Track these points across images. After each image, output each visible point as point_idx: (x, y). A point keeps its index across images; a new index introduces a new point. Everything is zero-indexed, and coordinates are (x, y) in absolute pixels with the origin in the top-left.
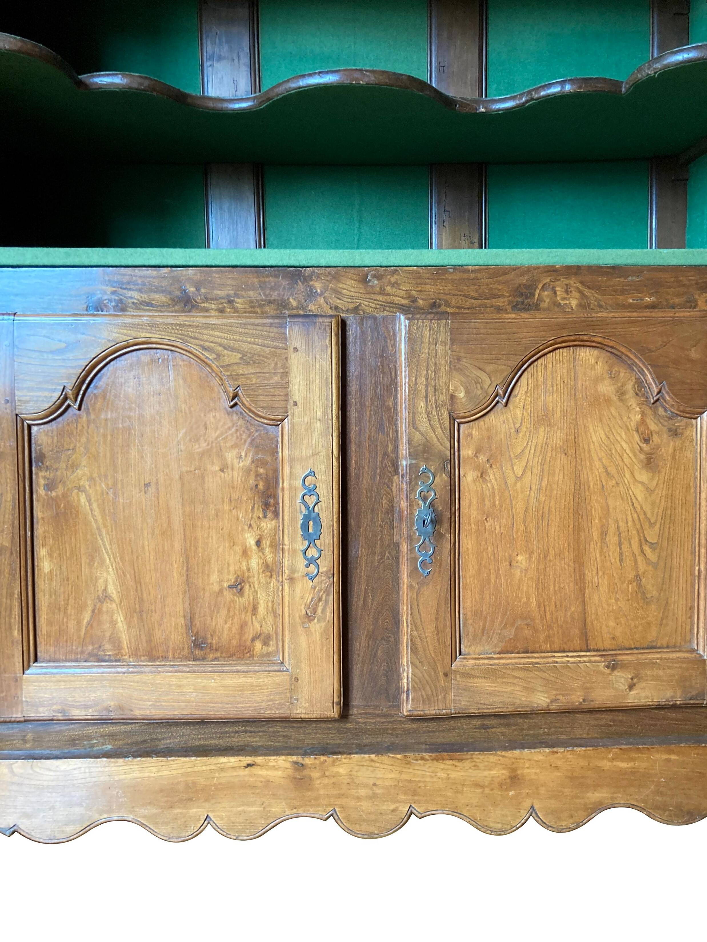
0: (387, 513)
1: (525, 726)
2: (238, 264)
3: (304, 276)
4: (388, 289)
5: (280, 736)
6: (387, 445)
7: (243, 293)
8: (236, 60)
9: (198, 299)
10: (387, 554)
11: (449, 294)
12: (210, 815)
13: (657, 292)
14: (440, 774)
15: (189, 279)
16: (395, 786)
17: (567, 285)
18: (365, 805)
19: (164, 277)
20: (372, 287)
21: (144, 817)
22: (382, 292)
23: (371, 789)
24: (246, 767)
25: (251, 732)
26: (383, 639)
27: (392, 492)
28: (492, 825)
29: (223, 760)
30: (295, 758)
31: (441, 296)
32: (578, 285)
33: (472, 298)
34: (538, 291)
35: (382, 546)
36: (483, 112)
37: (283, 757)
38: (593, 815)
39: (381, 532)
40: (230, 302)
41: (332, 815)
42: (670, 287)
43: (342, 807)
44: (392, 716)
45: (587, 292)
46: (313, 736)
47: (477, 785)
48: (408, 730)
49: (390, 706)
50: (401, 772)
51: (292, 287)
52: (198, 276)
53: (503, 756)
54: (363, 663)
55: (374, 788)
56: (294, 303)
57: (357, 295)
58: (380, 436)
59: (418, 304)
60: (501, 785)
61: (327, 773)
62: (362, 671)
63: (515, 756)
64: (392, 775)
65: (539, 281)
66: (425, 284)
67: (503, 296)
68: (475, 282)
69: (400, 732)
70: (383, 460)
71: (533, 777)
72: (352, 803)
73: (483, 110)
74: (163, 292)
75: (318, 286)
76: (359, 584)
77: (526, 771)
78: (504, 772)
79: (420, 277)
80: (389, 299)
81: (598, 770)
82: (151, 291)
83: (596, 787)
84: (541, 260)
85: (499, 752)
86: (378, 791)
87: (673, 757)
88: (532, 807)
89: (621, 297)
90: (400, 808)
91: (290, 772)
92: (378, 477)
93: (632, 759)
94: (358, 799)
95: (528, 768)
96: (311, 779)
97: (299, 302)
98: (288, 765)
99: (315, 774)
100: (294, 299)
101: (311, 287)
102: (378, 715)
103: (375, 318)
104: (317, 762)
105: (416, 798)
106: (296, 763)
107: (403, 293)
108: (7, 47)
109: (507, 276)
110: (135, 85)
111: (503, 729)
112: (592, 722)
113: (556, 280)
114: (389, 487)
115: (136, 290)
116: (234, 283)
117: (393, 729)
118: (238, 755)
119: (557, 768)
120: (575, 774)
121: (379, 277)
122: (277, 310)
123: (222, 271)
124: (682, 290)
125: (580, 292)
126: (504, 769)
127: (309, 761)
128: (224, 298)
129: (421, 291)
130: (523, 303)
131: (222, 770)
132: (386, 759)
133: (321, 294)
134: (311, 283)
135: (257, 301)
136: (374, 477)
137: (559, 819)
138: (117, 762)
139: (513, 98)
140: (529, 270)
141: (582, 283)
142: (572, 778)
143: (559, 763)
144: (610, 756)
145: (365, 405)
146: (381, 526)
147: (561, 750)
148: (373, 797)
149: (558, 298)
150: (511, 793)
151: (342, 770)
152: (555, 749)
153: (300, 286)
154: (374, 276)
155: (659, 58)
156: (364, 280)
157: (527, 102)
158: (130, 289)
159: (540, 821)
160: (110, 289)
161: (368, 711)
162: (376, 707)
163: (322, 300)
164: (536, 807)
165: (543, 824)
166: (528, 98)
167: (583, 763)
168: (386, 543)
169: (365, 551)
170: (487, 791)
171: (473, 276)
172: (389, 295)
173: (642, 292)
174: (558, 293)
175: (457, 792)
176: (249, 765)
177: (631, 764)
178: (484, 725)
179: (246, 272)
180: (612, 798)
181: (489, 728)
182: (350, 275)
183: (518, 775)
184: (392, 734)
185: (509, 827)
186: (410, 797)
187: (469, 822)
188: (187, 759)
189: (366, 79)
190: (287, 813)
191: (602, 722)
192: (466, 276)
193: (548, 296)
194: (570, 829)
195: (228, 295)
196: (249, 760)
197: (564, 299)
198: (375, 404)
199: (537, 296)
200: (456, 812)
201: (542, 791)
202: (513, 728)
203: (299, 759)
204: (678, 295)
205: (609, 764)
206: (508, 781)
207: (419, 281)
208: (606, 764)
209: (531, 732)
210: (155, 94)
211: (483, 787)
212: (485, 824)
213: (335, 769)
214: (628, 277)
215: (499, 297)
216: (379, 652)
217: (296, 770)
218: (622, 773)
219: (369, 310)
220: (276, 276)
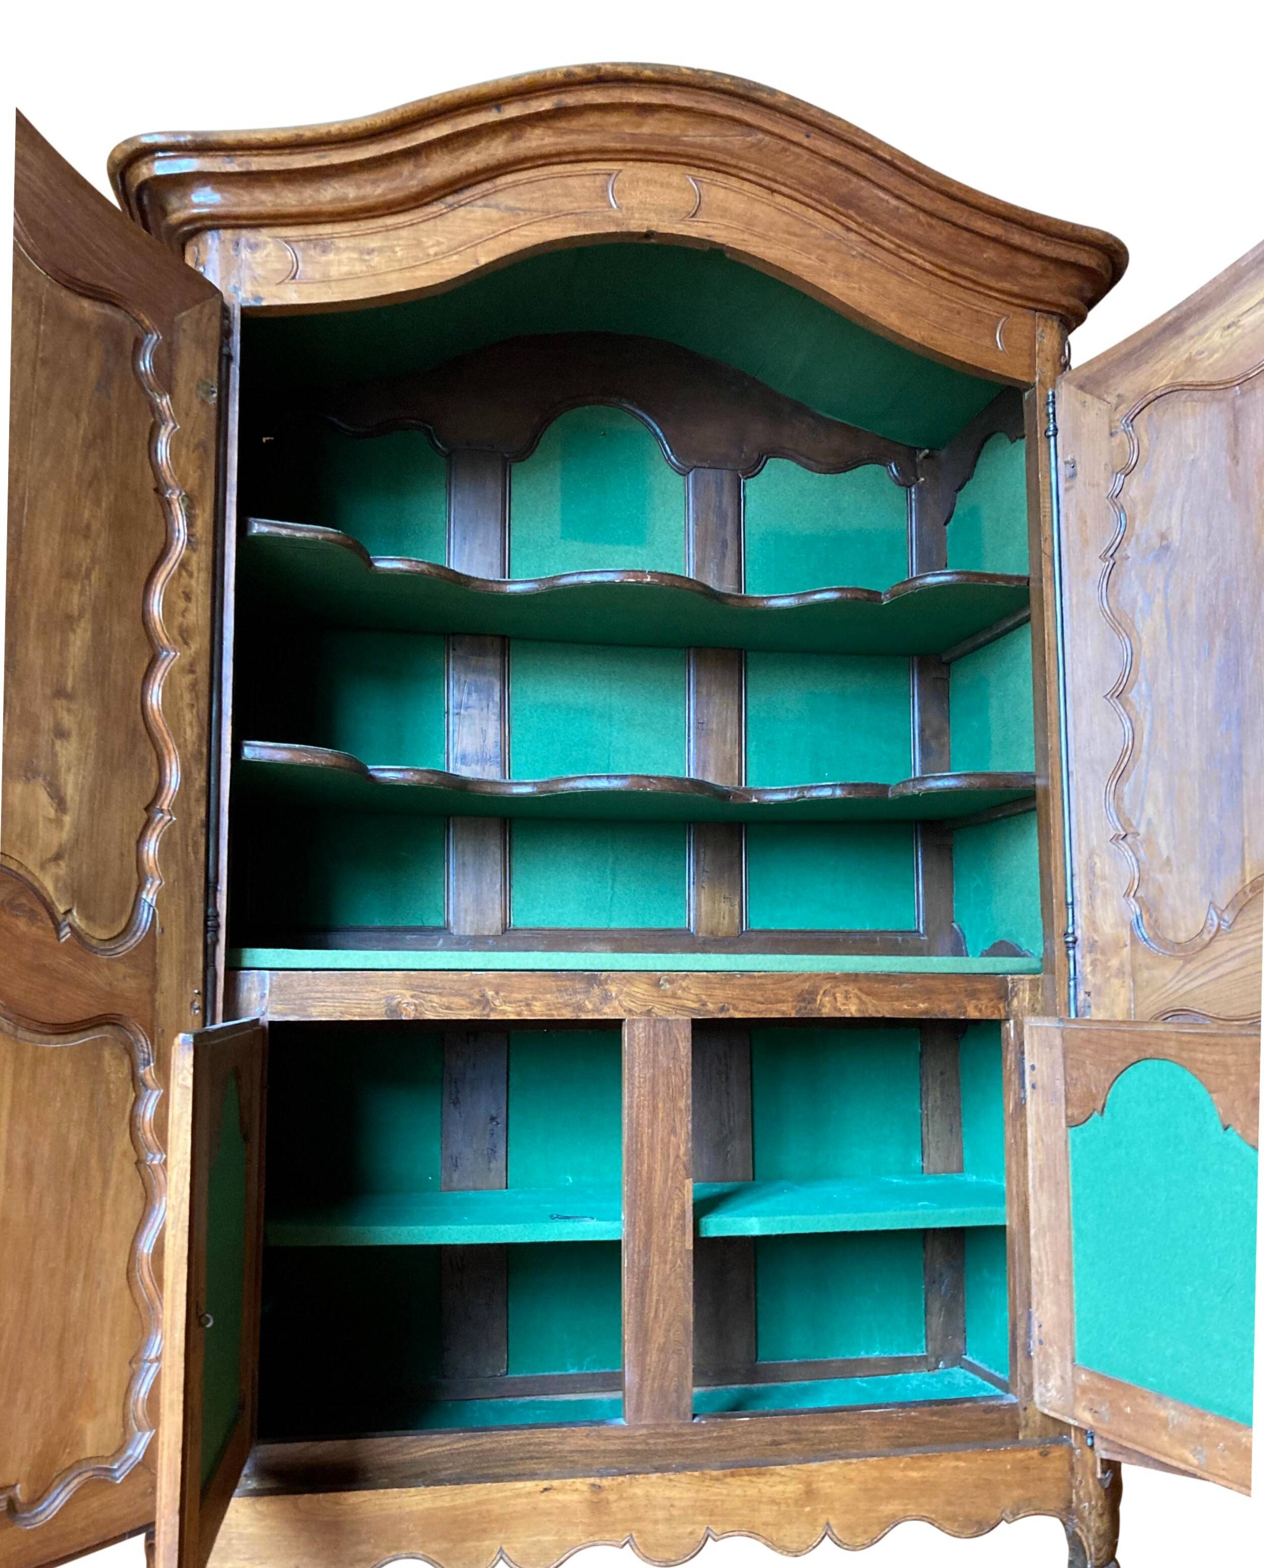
0: (678, 1218)
1: (816, 1441)
2: (536, 967)
3: (600, 980)
4: (680, 992)
5: (567, 1461)
6: (679, 1147)
7: (541, 996)
8: (485, 710)
9: (497, 1003)
10: (679, 1262)
11: (737, 999)
12: (504, 1547)
13: (930, 999)
14: (739, 1492)
15: (488, 984)
16: (693, 1506)
17: (846, 991)
18: (662, 1528)
19: (465, 981)
20: (664, 991)
21: (435, 1553)
22: (674, 996)
23: (669, 1510)
24: (542, 1492)
25: (537, 1458)
26: (674, 1352)
27: (684, 1195)
28: (788, 1545)
29: (519, 1485)
30: (592, 1480)
31: (730, 1001)
32: (856, 991)
33: (759, 1003)
34: (819, 997)
35: (673, 1253)
36: (754, 803)
37: (580, 1480)
38: (887, 1530)
39: (674, 1238)
40: (528, 1005)
41: (627, 1542)
42: (941, 994)
43: (639, 1532)
44: (683, 1435)
45: (864, 997)
46: (601, 1460)
47: (773, 1502)
48: (698, 1450)
49: (682, 1424)
50: (698, 1491)
51: (587, 992)
52: (498, 980)
53: (799, 1470)
54: (654, 1379)
55: (672, 1509)
56: (590, 1006)
57: (651, 998)
58: (673, 1138)
59: (708, 1008)
60: (796, 1501)
61: (625, 1495)
62: (652, 1387)
63: (810, 1469)
64: (689, 1495)
65: (821, 987)
66: (715, 989)
67: (788, 1002)
68: (760, 987)
69: (690, 1452)
70: (675, 1163)
71: (829, 1491)
72: (650, 1527)
73: (756, 801)
74: (462, 995)
75: (613, 989)
76: (651, 1294)
77: (821, 1485)
78: (800, 1486)
79: (710, 983)
80: (680, 1002)
81: (890, 1480)
82: (451, 994)
83: (890, 1498)
84: (821, 966)
85: (794, 1466)
86: (675, 1512)
87: (962, 1464)
88: (828, 1524)
89: (897, 1004)
90: (698, 1530)
91: (587, 1495)
92: (670, 1182)
93: (923, 1468)
94: (656, 1522)
95: (823, 1481)
96: (608, 1502)
97: (594, 1005)
98: (585, 1488)
99: (612, 1497)
100: (590, 1002)
101: (605, 990)
102: (668, 1435)
103: (668, 1021)
104: (615, 1483)
105: (713, 1518)
106: (593, 1485)
107: (693, 997)
108: (323, 763)
109: (790, 983)
110: (425, 782)
111: (793, 1445)
112: (882, 1434)
113: (836, 987)
114: (680, 1191)
115: (436, 994)
116: (533, 987)
117: (683, 1449)
118: (534, 1480)
119: (851, 1480)
120: (870, 1486)
121: (670, 981)
122: (573, 1012)
123: (521, 975)
124: (951, 997)
125: (859, 998)
126: (800, 1483)
127: (606, 1482)
128: (521, 1001)
129: (710, 995)
130: (805, 1008)
131: (518, 1496)
132: (683, 1478)
133: (617, 997)
134: (606, 987)
135: (554, 1004)
136: (665, 1182)
137: (855, 1536)
138: (409, 1492)
139: (785, 791)
140: (812, 976)
141: (860, 990)
142: (866, 1490)
143: (853, 1474)
144: (902, 1465)
145: (658, 1107)
146: (673, 1232)
147: (854, 1461)
148: (669, 1520)
149: (839, 1004)
150: (807, 1509)
151: (639, 1491)
152: (848, 1461)
153: (596, 990)
154: (667, 981)
155: (922, 779)
156: (657, 984)
157: (799, 798)
158: (431, 993)
159: (835, 1539)
160: (409, 993)
161: (658, 1430)
162: (667, 1425)
163: (616, 1003)
164: (832, 1522)
165: (839, 1543)
166: (801, 795)
167: (876, 1474)
168: (678, 1249)
169: (657, 1260)
170: (783, 1507)
171: (759, 981)
172: (680, 998)
173: (916, 998)
174: (839, 999)
175: (753, 1510)
176: (546, 1489)
177: (921, 1474)
178: (775, 1441)
179: (544, 976)
180: (905, 1511)
181: (780, 1444)
182: (644, 980)
183: (812, 1490)
184: (681, 1455)
185: (805, 1546)
186: (708, 1518)
187: (765, 1544)
188: (482, 1485)
189: (653, 787)
190: (584, 1541)
191: (892, 1434)
192: (752, 981)
193: (829, 1002)
194: (865, 1546)
195: (526, 999)
196: (546, 1484)
197: (844, 1004)
198: (667, 1105)
199: (818, 1002)
200: (753, 1534)
201: (837, 1505)
202: (805, 1443)
203: (597, 1481)
204: (949, 1002)
205: (901, 1474)
206: (803, 1496)
207: (709, 986)
208: (898, 1475)
209: (822, 1447)
210: (442, 787)
211: (779, 1504)
212: (782, 1544)
213: (631, 1491)
214: (903, 983)
215: (783, 1002)
216: (671, 1367)
217: (593, 1492)
218: (913, 1482)
219: (661, 1013)
220: (573, 980)
